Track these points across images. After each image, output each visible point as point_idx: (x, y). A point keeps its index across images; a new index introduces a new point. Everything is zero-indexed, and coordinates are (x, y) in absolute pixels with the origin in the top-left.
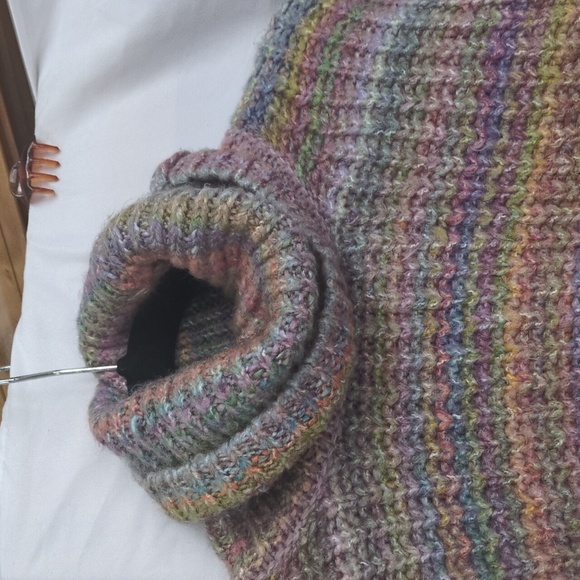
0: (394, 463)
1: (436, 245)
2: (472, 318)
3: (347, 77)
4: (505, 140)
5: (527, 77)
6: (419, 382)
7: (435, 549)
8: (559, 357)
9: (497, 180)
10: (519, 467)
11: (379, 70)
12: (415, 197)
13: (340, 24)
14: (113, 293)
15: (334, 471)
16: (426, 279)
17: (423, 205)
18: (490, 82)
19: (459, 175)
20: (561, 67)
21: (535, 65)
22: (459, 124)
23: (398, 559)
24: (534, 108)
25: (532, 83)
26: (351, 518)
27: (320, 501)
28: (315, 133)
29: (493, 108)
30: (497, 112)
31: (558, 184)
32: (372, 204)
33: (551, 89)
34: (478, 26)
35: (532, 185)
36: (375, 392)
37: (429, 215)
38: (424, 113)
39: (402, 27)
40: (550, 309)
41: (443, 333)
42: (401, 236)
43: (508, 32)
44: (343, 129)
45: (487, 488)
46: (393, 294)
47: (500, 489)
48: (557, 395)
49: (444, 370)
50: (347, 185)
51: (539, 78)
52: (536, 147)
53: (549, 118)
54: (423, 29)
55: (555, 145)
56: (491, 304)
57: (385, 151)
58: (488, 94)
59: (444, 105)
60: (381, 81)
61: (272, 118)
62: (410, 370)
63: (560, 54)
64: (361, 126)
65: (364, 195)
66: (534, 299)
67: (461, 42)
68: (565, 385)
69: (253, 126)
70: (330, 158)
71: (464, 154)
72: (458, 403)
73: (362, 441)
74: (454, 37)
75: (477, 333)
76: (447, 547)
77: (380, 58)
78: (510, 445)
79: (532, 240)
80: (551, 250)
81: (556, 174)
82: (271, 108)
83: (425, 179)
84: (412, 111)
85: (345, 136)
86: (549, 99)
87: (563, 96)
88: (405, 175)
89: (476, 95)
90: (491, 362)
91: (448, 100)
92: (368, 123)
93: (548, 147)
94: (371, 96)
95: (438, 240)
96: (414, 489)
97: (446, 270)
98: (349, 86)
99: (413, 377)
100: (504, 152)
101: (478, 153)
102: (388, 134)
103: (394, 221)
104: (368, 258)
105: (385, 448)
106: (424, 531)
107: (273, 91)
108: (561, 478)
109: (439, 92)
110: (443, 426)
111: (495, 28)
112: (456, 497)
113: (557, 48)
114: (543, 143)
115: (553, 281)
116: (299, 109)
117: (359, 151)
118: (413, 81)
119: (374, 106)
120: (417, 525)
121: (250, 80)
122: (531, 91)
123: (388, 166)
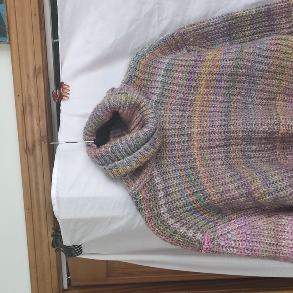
0: (169, 163)
1: (177, 114)
2: (186, 131)
3: (154, 74)
4: (193, 91)
5: (198, 77)
6: (174, 145)
7: (180, 181)
8: (206, 139)
9: (191, 101)
10: (198, 163)
11: (162, 73)
12: (171, 103)
13: (151, 61)
14: (100, 119)
15: (154, 165)
16: (175, 122)
17: (173, 105)
18: (190, 78)
19: (182, 99)
20: (206, 75)
21: (200, 74)
22: (182, 87)
23: (171, 183)
24: (200, 84)
25: (199, 78)
26: (159, 175)
27: (151, 172)
28: (146, 87)
29: (190, 84)
30: (191, 85)
31: (205, 102)
32: (161, 104)
33: (203, 80)
34: (187, 65)
35: (199, 102)
36: (164, 147)
37: (175, 107)
38: (174, 84)
39: (168, 63)
40: (204, 128)
41: (179, 134)
42: (168, 112)
43: (194, 66)
44: (153, 86)
45: (191, 168)
46: (167, 125)
47: (194, 168)
48: (205, 148)
49: (180, 142)
50: (155, 99)
51: (201, 77)
52: (200, 93)
53: (203, 87)
54: (173, 64)
55: (204, 93)
56: (191, 128)
57: (164, 92)
58: (189, 80)
59: (179, 82)
60: (163, 75)
61: (134, 82)
62: (172, 142)
63: (206, 72)
64: (158, 86)
65: (159, 102)
66: (200, 127)
67: (183, 68)
68: (207, 146)
69: (130, 84)
70: (150, 93)
71: (183, 94)
72: (184, 150)
73: (161, 158)
74: (181, 67)
75: (188, 134)
76: (183, 180)
77: (162, 70)
78: (196, 159)
79: (199, 114)
80: (203, 116)
81: (204, 100)
82: (134, 80)
83: (174, 99)
84: (170, 83)
85: (154, 88)
86: (203, 82)
87: (206, 82)
88: (169, 98)
89: (186, 80)
90: (191, 141)
91: (180, 81)
92: (160, 85)
93: (202, 94)
94: (160, 79)
95: (178, 113)
96: (174, 168)
97: (180, 120)
98: (154, 76)
99: (173, 144)
100: (192, 94)
101: (186, 94)
102: (165, 88)
103: (167, 108)
104: (161, 116)
105: (167, 160)
106: (177, 177)
107: (135, 75)
108: (207, 165)
109: (177, 79)
110: (180, 155)
111: (191, 65)
112: (184, 170)
113: (206, 71)
114: (201, 92)
115: (205, 123)
116: (141, 81)
117: (158, 91)
118: (171, 76)
119: (161, 81)
120: (175, 176)
121: (127, 73)
122: (199, 80)
123: (165, 95)
